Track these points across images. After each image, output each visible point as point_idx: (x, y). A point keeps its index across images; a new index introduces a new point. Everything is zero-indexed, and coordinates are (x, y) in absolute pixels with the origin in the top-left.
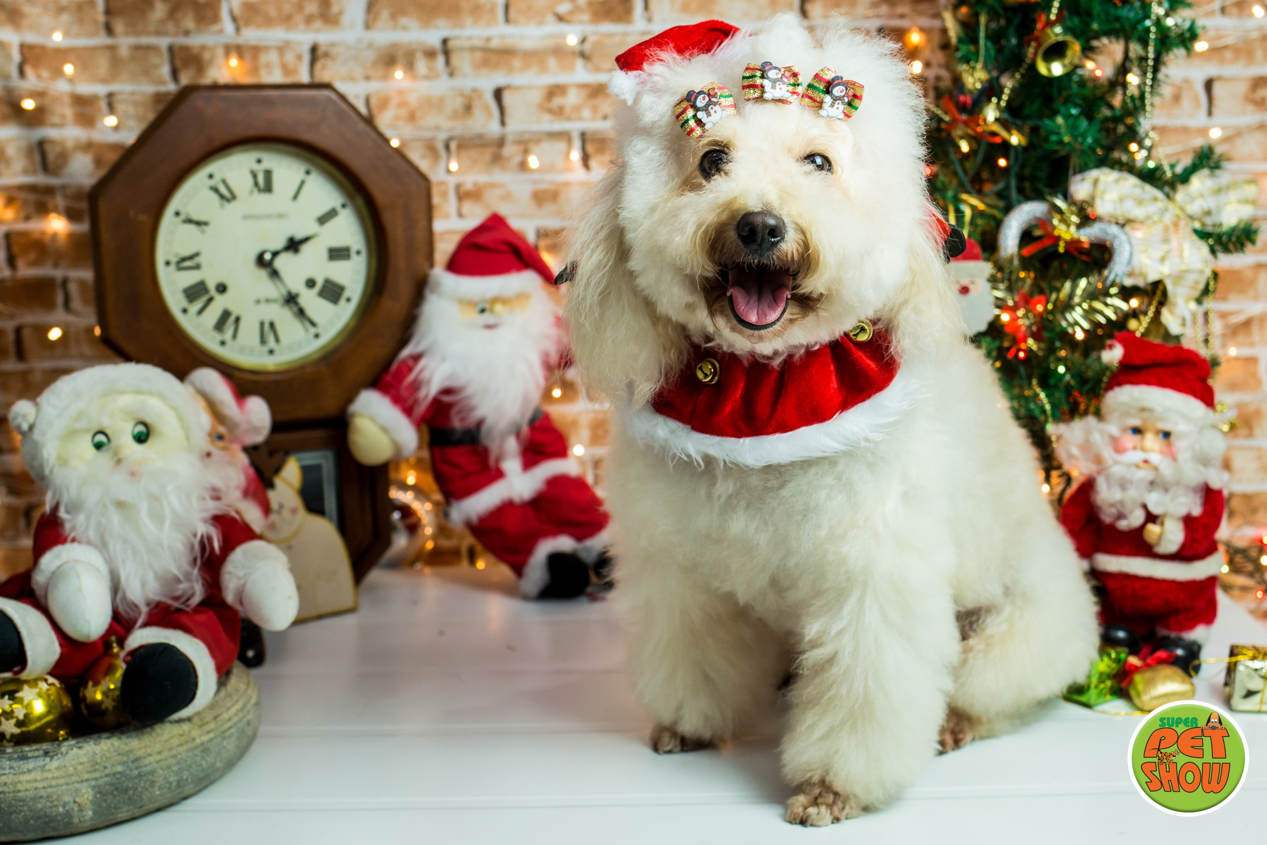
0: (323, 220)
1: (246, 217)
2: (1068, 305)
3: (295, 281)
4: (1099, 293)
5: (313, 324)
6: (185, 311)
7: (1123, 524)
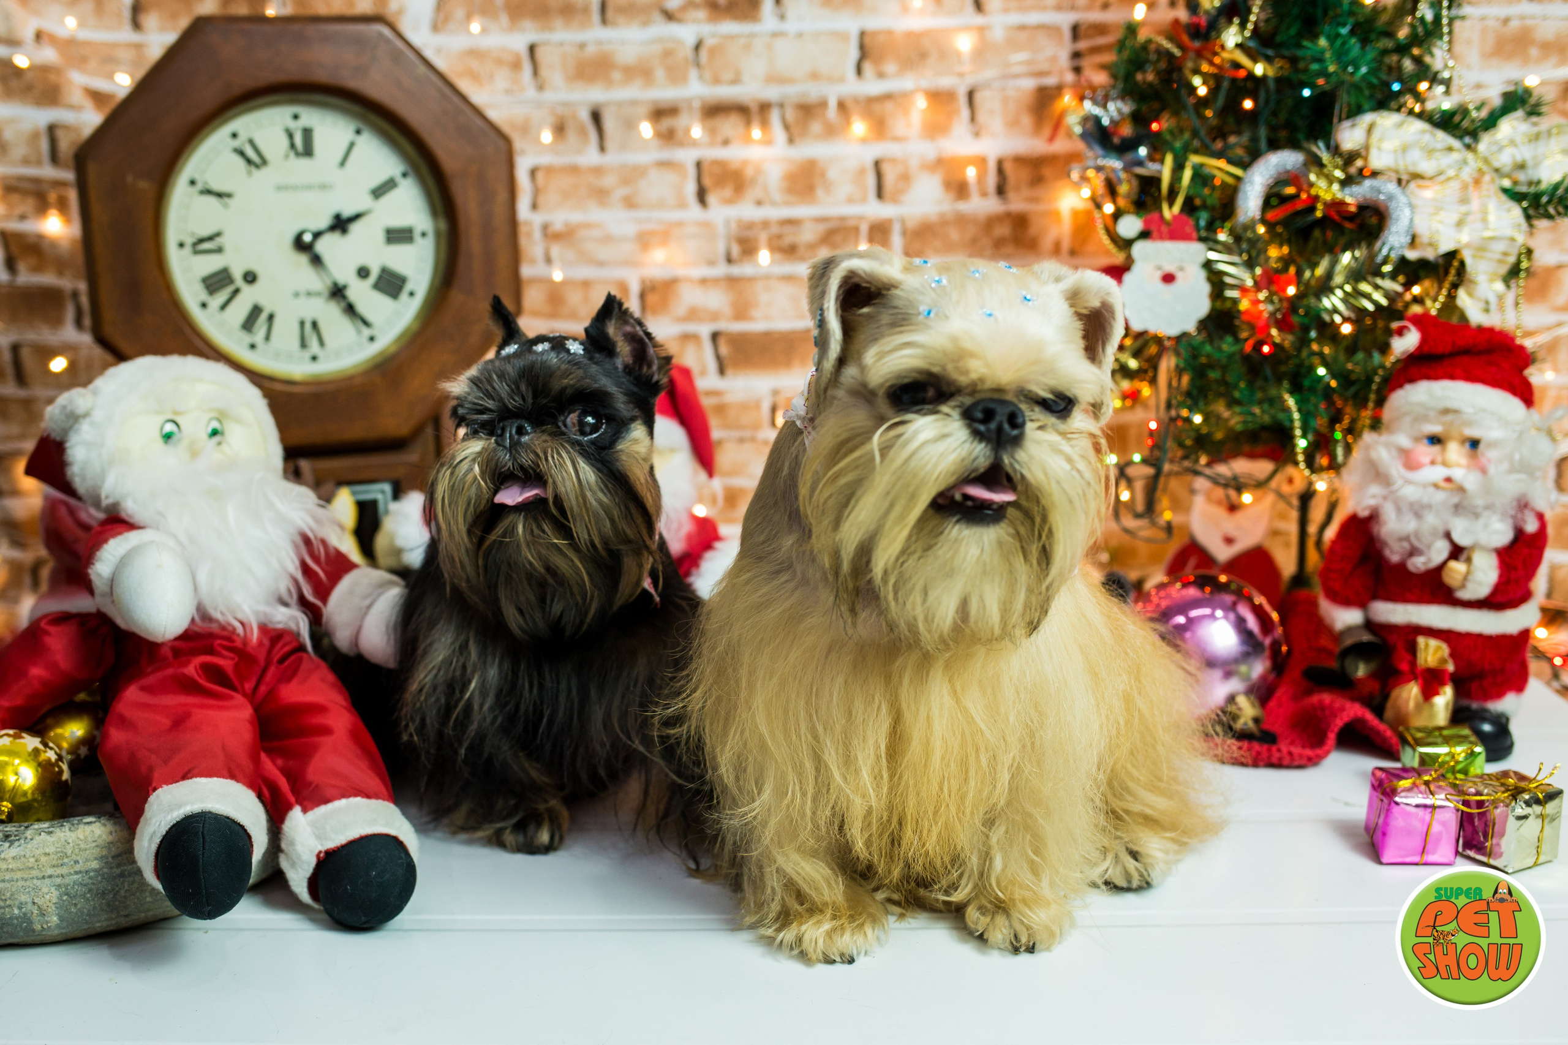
0: (378, 192)
1: (280, 188)
2: (1325, 287)
3: (342, 270)
4: (1367, 271)
5: (366, 323)
6: (204, 305)
7: (1418, 564)
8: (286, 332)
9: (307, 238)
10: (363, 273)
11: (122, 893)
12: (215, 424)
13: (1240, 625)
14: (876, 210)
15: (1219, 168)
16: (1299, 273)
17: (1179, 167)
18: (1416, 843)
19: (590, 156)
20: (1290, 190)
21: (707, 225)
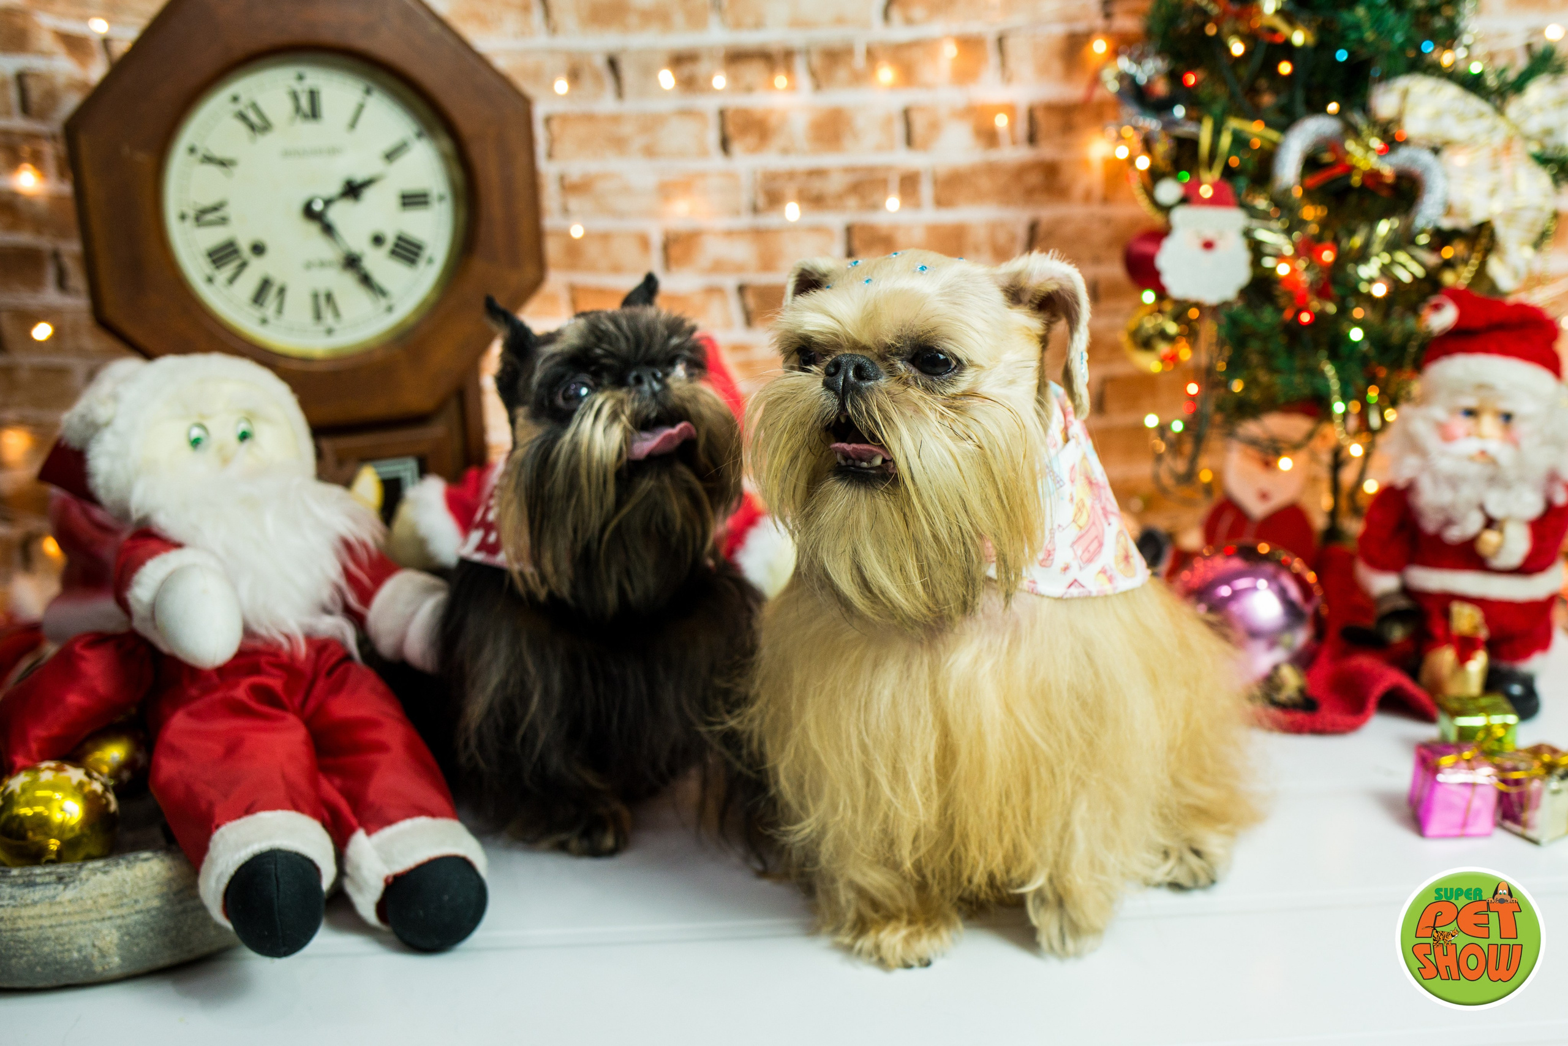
0: (390, 156)
1: (287, 154)
2: (1363, 256)
3: (356, 239)
4: (1402, 241)
5: (381, 292)
6: (210, 280)
7: (1454, 534)
8: (298, 305)
9: (318, 206)
10: (378, 240)
11: (186, 929)
12: (243, 427)
13: (1283, 594)
14: (905, 159)
15: (1256, 131)
16: (1336, 241)
17: (1217, 133)
18: (1457, 818)
19: (606, 103)
20: (1327, 157)
21: (731, 176)
